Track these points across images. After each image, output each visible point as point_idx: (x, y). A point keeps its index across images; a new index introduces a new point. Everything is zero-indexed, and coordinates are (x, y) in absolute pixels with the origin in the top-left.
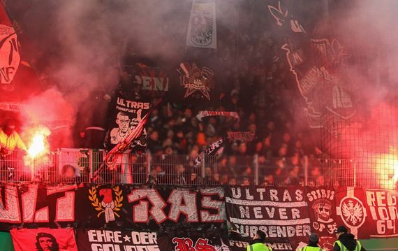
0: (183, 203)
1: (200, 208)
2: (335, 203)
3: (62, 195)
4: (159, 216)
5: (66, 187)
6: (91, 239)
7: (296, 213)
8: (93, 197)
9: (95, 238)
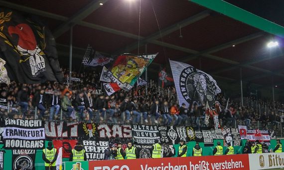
0: (117, 130)
1: (123, 132)
2: (167, 131)
3: (73, 126)
4: (109, 136)
5: (74, 123)
6: (84, 144)
7: (155, 135)
8: (85, 127)
9: (86, 144)
